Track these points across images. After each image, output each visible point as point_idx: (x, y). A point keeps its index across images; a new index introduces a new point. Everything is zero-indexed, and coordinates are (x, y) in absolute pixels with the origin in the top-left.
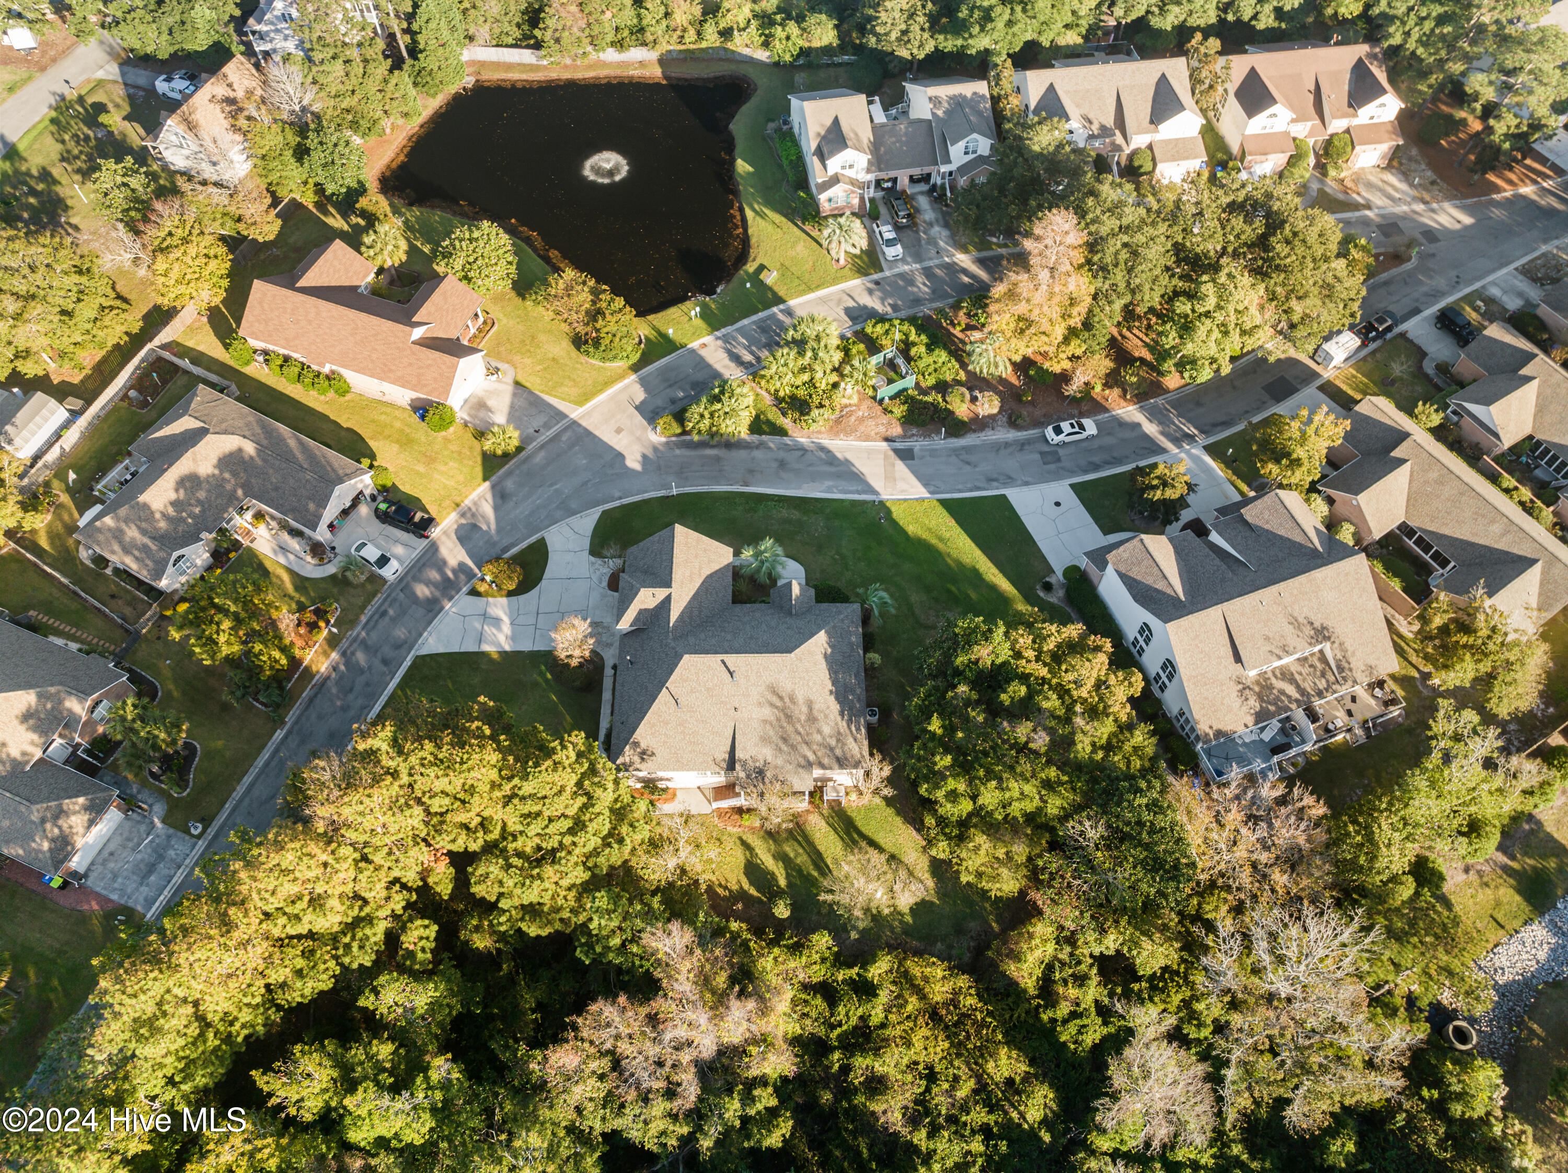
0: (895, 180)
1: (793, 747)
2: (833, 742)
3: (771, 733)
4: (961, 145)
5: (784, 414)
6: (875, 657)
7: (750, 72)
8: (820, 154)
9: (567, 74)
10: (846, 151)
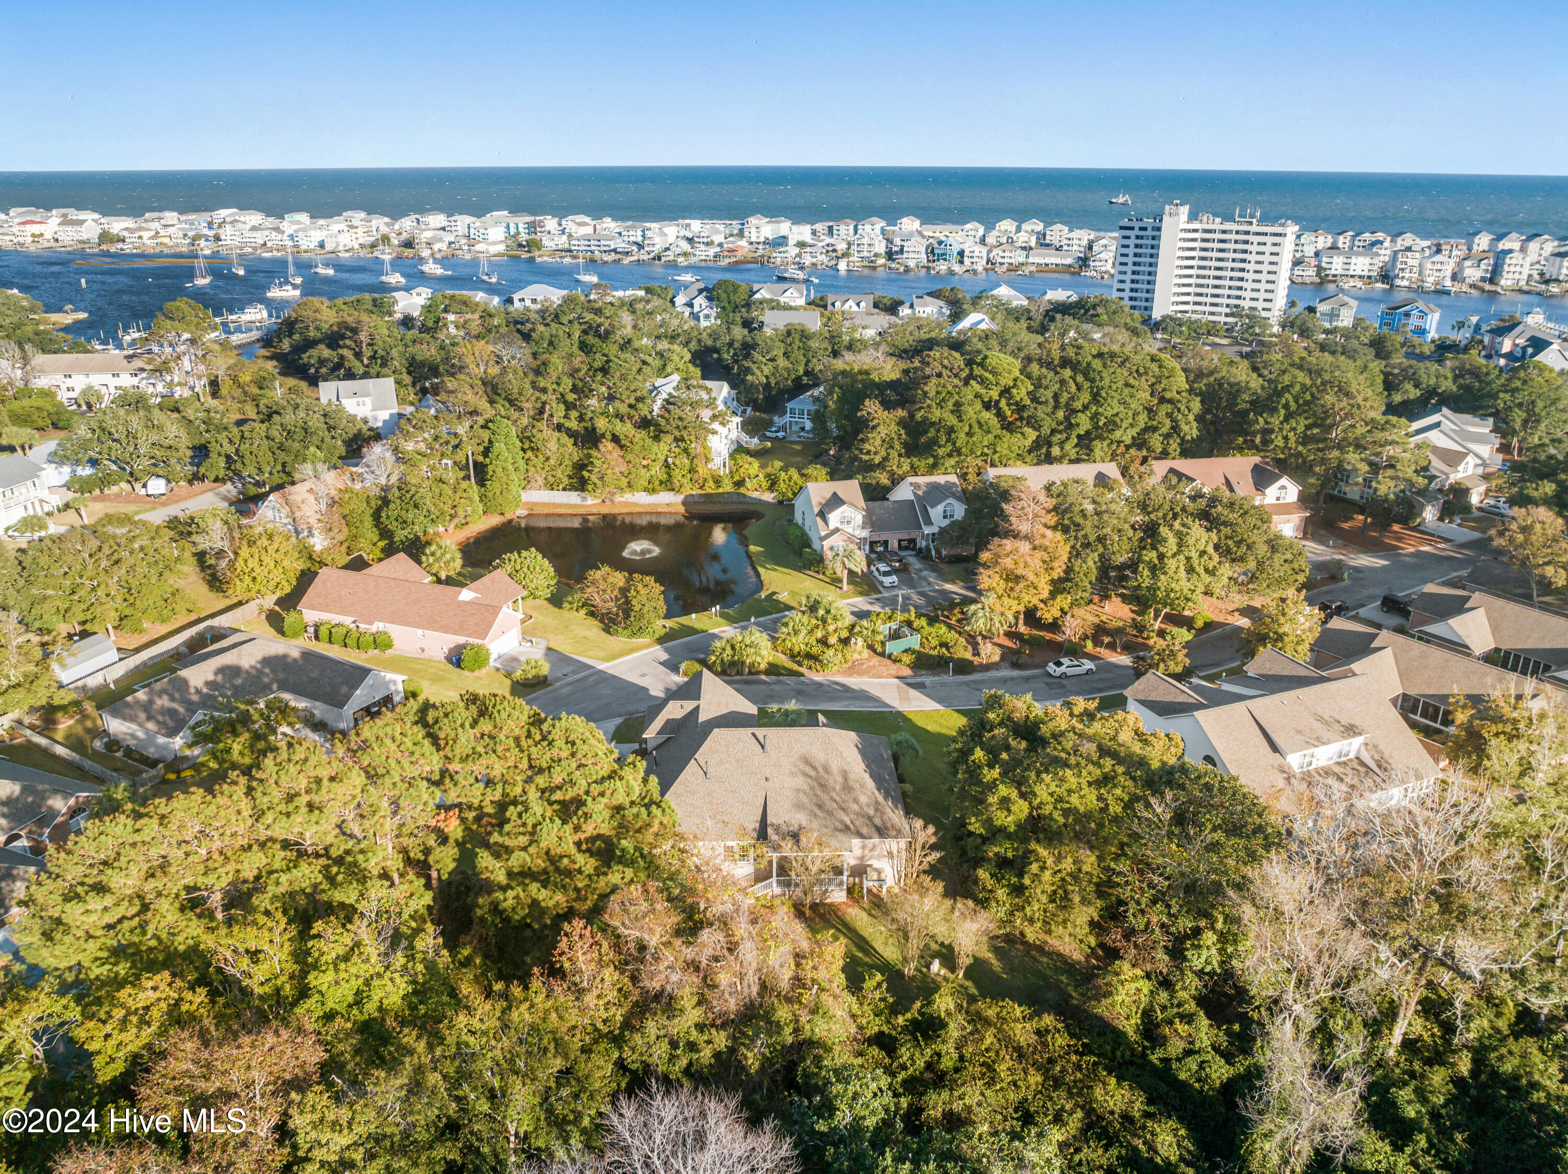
0: (886, 543)
1: (830, 813)
2: (871, 812)
3: (805, 800)
4: (940, 508)
5: (800, 665)
6: (908, 787)
7: (759, 508)
8: (822, 515)
9: (605, 510)
10: (844, 508)
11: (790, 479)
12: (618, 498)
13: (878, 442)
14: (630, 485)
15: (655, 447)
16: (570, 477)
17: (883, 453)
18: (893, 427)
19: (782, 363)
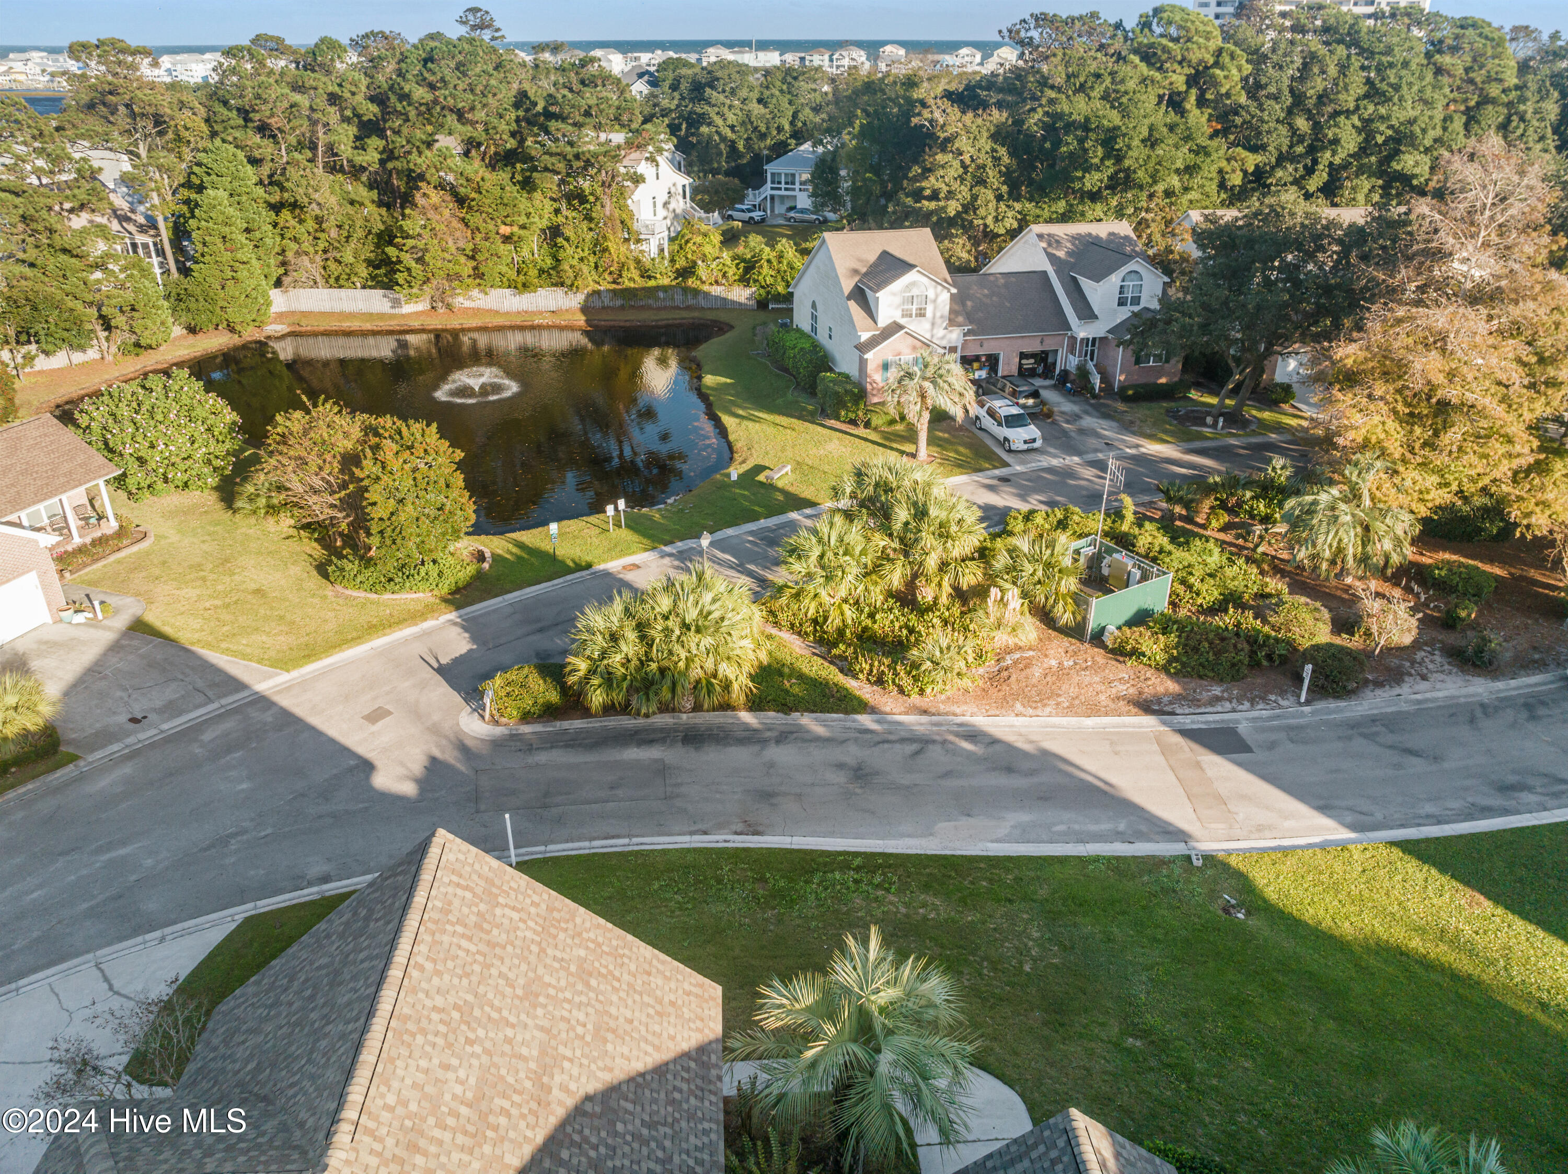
4: (1111, 282)
7: (723, 317)
8: (860, 295)
9: (436, 322)
10: (911, 276)
11: (780, 257)
12: (460, 301)
13: (955, 170)
14: (478, 274)
15: (523, 203)
16: (369, 263)
17: (964, 192)
18: (986, 144)
19: (757, 109)
